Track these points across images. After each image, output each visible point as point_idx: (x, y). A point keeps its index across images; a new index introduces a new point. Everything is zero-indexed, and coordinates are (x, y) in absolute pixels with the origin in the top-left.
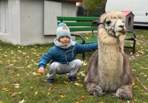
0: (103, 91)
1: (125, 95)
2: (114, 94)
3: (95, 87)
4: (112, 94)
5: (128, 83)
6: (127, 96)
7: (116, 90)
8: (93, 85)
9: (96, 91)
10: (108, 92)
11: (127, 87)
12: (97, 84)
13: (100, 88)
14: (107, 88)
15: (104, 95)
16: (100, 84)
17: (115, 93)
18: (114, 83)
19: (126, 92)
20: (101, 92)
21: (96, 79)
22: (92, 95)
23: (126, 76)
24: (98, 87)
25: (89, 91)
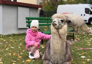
8: (47, 62)
11: (68, 63)
12: (50, 61)
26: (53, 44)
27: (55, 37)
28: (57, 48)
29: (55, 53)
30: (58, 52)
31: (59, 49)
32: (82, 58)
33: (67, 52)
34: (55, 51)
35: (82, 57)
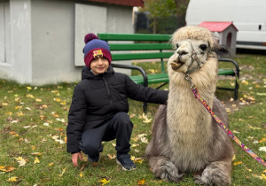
0: (180, 172)
1: (218, 179)
2: (199, 177)
3: (164, 164)
4: (196, 177)
5: (224, 156)
6: (222, 181)
7: (202, 170)
8: (160, 161)
9: (166, 171)
10: (188, 173)
11: (221, 165)
12: (169, 159)
13: (173, 166)
14: (185, 165)
15: (180, 179)
16: (173, 159)
17: (201, 175)
18: (197, 157)
19: (220, 174)
20: (174, 173)
21: (165, 150)
22: (159, 178)
23: (219, 144)
24: (170, 164)
25: (153, 171)
26: (174, 117)
27: (181, 95)
28: (185, 130)
29: (181, 142)
30: (190, 138)
31: (193, 130)
32: (263, 152)
33: (216, 136)
34: (181, 137)
35: (261, 149)
